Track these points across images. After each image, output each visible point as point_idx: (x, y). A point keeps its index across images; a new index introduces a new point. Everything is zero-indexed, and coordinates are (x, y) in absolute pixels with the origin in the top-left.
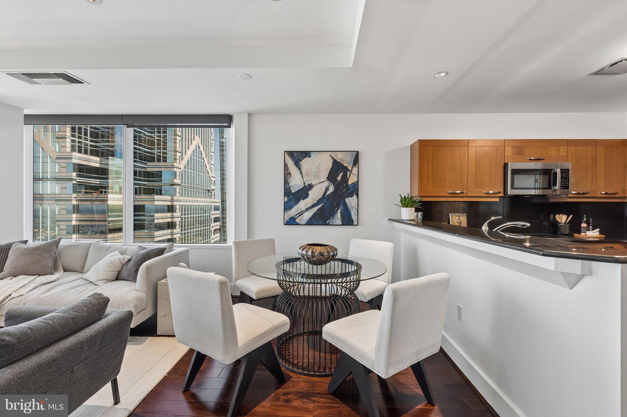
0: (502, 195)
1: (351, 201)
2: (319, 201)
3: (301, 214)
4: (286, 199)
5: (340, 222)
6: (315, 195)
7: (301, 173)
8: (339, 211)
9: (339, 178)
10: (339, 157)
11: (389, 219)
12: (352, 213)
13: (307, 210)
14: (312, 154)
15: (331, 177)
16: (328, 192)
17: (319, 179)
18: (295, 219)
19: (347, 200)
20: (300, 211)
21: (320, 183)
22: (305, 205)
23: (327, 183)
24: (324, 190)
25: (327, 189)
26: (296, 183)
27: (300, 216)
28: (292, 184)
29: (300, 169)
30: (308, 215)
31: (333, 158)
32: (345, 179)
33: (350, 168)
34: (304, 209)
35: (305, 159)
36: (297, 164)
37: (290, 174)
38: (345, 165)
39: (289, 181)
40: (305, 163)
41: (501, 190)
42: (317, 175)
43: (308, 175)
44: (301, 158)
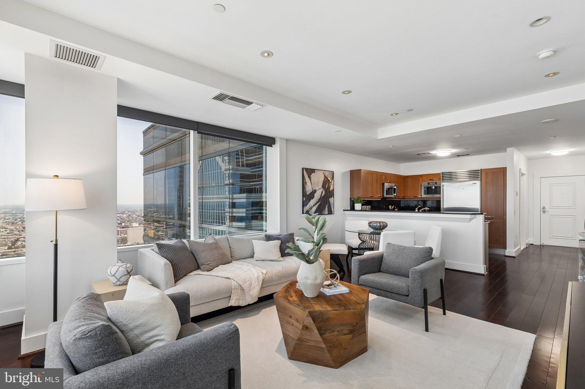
0: (382, 197)
1: (331, 200)
2: (319, 200)
3: (311, 208)
4: (304, 199)
5: (327, 213)
6: (317, 196)
7: (311, 182)
8: (327, 206)
9: (327, 187)
10: (327, 174)
11: (344, 210)
12: (332, 207)
13: (314, 205)
14: (316, 171)
15: (323, 186)
16: (323, 195)
17: (319, 187)
18: (309, 211)
19: (330, 200)
20: (311, 206)
21: (319, 189)
22: (313, 203)
23: (322, 190)
24: (321, 193)
25: (322, 193)
26: (309, 189)
27: (311, 209)
28: (307, 189)
29: (311, 180)
30: (314, 209)
31: (324, 175)
32: (329, 187)
33: (331, 181)
34: (312, 205)
35: (312, 174)
36: (309, 177)
37: (306, 183)
38: (329, 179)
39: (306, 187)
40: (313, 175)
41: (382, 195)
42: (318, 185)
43: (314, 184)
44: (311, 173)
